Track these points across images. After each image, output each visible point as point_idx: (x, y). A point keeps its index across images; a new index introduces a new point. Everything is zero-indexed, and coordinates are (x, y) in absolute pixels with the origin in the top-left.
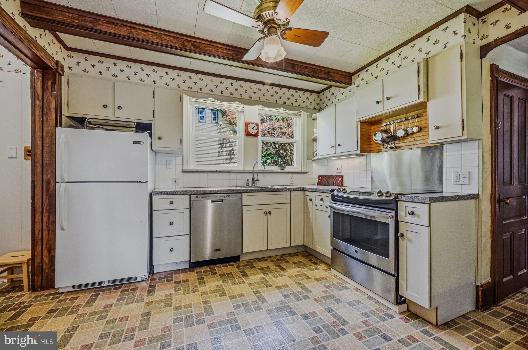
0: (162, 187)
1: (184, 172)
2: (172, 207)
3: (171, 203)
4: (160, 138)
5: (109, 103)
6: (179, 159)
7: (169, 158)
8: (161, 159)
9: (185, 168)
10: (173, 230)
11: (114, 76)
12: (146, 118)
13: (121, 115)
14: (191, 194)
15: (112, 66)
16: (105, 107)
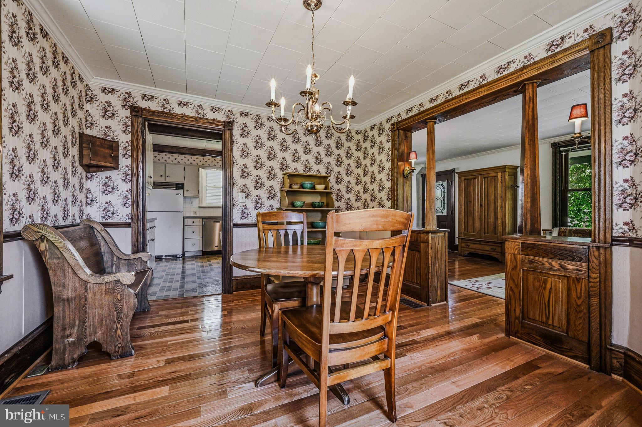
0: (188, 215)
1: (200, 207)
2: (194, 224)
3: (193, 222)
4: (188, 191)
5: (163, 175)
6: (197, 200)
7: (191, 200)
8: (188, 200)
9: (200, 205)
10: (194, 235)
11: (165, 161)
12: (180, 180)
13: (169, 180)
14: (203, 218)
15: (164, 156)
16: (161, 176)
